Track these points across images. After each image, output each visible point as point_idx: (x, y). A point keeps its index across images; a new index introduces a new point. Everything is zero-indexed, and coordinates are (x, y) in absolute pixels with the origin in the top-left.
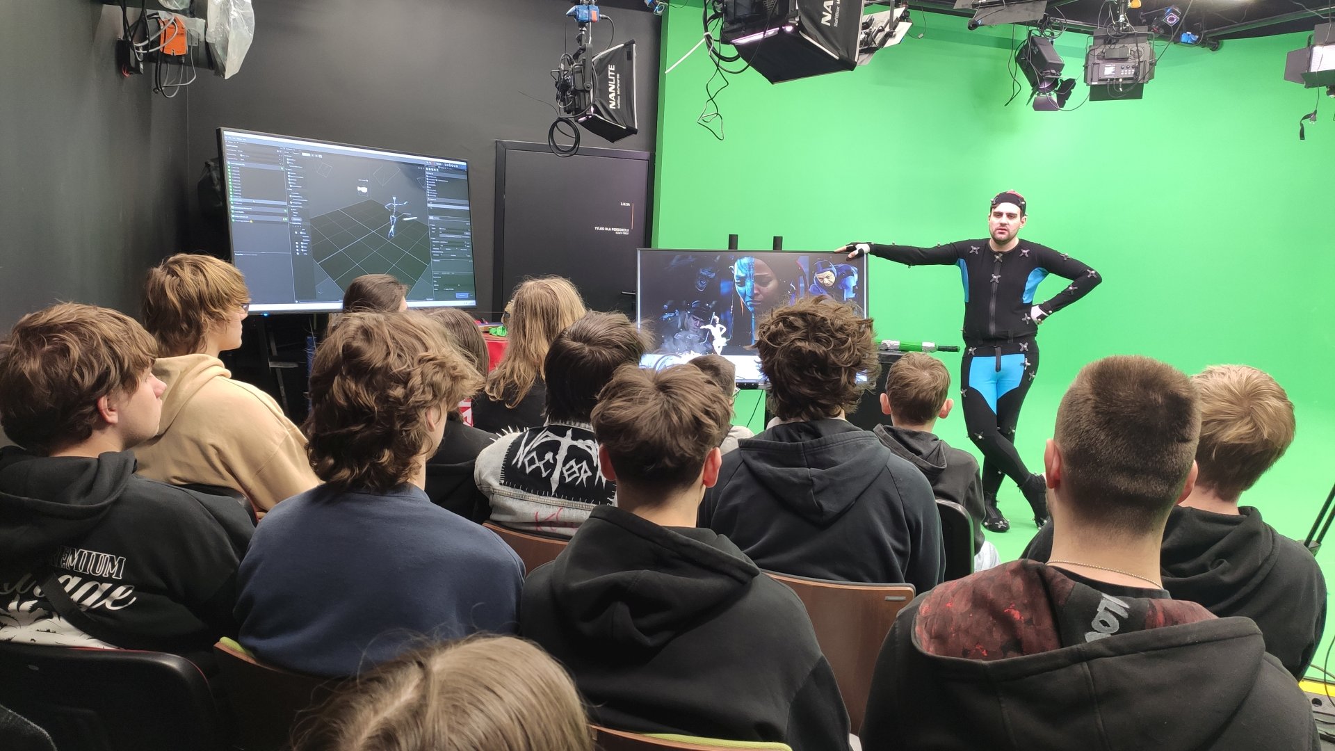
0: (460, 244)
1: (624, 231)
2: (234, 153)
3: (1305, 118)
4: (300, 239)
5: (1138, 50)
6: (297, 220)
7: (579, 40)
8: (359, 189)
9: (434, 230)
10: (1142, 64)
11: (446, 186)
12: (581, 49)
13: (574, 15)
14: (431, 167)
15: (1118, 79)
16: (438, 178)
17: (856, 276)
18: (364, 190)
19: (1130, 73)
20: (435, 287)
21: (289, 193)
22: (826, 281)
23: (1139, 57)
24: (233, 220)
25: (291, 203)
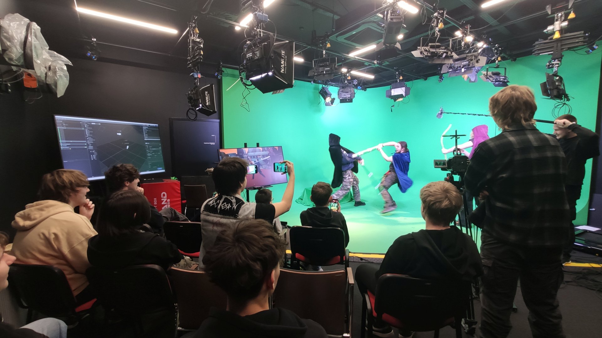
0: (158, 151)
1: (213, 144)
3: (392, 107)
5: (351, 90)
7: (195, 83)
9: (148, 147)
10: (352, 94)
11: (151, 132)
12: (195, 87)
13: (192, 76)
14: (144, 126)
15: (346, 98)
16: (148, 130)
19: (349, 96)
20: (150, 167)
21: (87, 138)
24: (62, 149)
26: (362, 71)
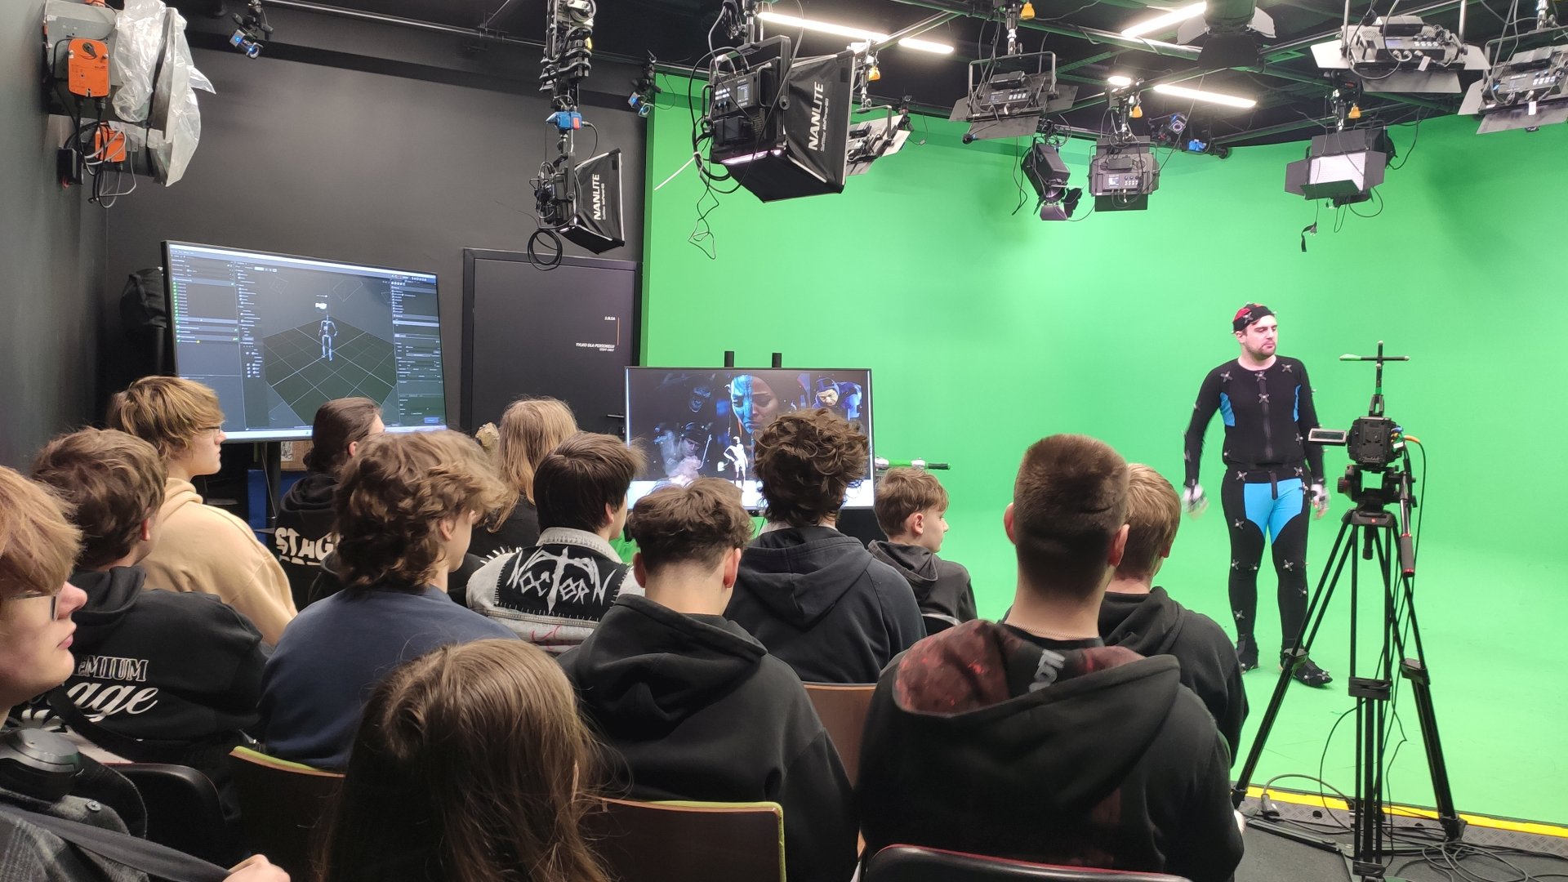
0: (428, 363)
1: (610, 348)
2: (180, 268)
3: (1306, 230)
4: (252, 360)
5: (1141, 161)
6: (249, 340)
7: (561, 147)
8: (317, 305)
9: (399, 349)
10: (1145, 175)
11: (413, 301)
12: (562, 157)
13: (555, 122)
14: (397, 281)
15: (1122, 190)
16: (405, 292)
17: (860, 395)
18: (323, 306)
19: (1134, 183)
20: (401, 412)
21: (240, 310)
22: (829, 400)
23: (1142, 167)
24: (178, 341)
25: (242, 321)
26: (1194, 83)
